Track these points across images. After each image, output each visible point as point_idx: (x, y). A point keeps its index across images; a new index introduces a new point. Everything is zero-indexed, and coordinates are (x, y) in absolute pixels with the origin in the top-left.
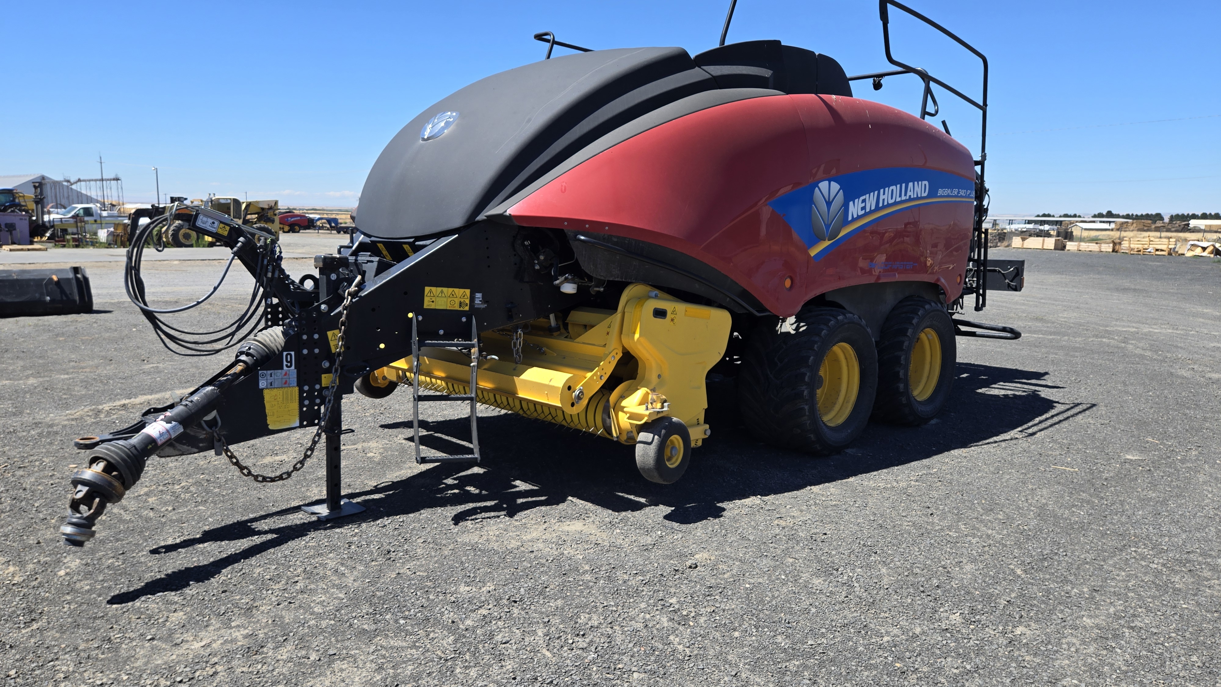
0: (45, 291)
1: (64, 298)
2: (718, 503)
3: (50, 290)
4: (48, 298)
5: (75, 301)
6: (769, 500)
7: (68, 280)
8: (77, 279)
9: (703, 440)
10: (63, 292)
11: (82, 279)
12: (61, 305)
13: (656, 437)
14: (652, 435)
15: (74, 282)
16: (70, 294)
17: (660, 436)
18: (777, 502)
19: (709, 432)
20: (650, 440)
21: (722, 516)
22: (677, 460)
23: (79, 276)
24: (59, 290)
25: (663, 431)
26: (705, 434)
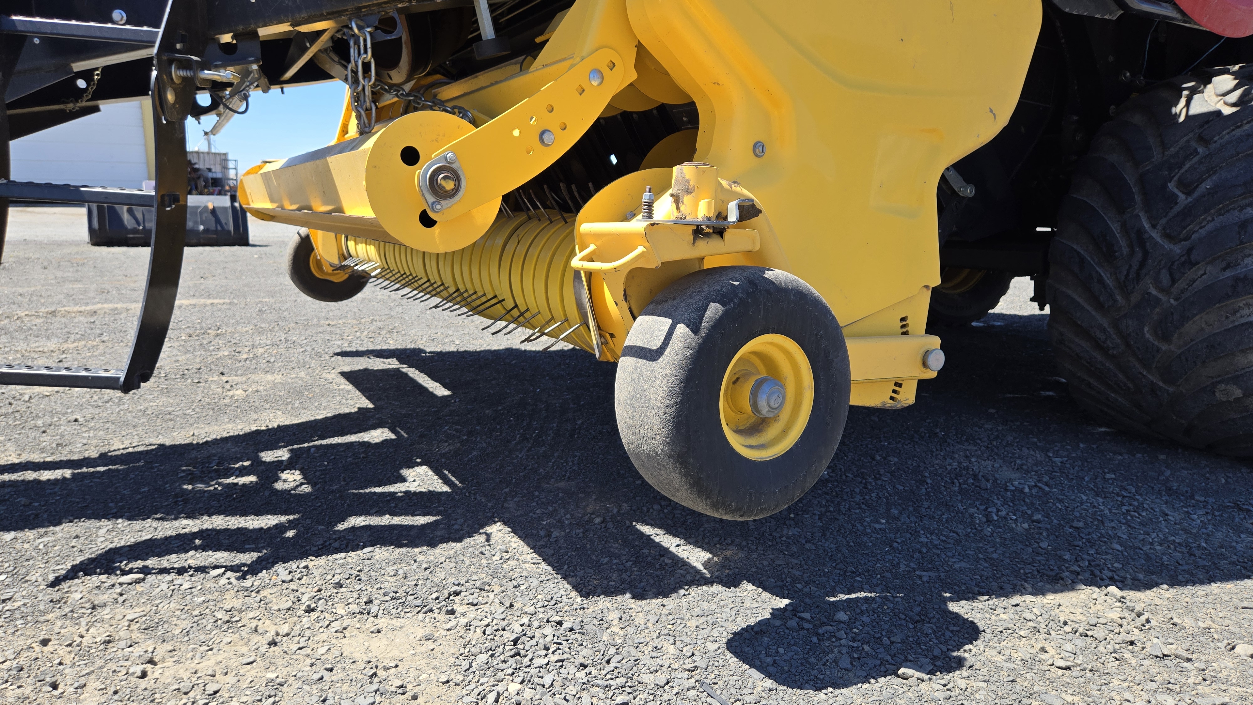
0: (199, 220)
1: (219, 228)
2: (958, 597)
3: (204, 218)
4: (202, 228)
5: (229, 232)
6: (1155, 609)
7: (225, 209)
8: (233, 207)
9: (922, 384)
10: (218, 221)
11: (239, 208)
12: (215, 236)
13: (681, 329)
14: (667, 322)
15: (230, 211)
16: (226, 224)
17: (695, 329)
18: (1188, 622)
19: (938, 360)
20: (655, 344)
21: (960, 663)
22: (785, 432)
23: (237, 205)
24: (213, 219)
25: (714, 310)
26: (925, 364)
